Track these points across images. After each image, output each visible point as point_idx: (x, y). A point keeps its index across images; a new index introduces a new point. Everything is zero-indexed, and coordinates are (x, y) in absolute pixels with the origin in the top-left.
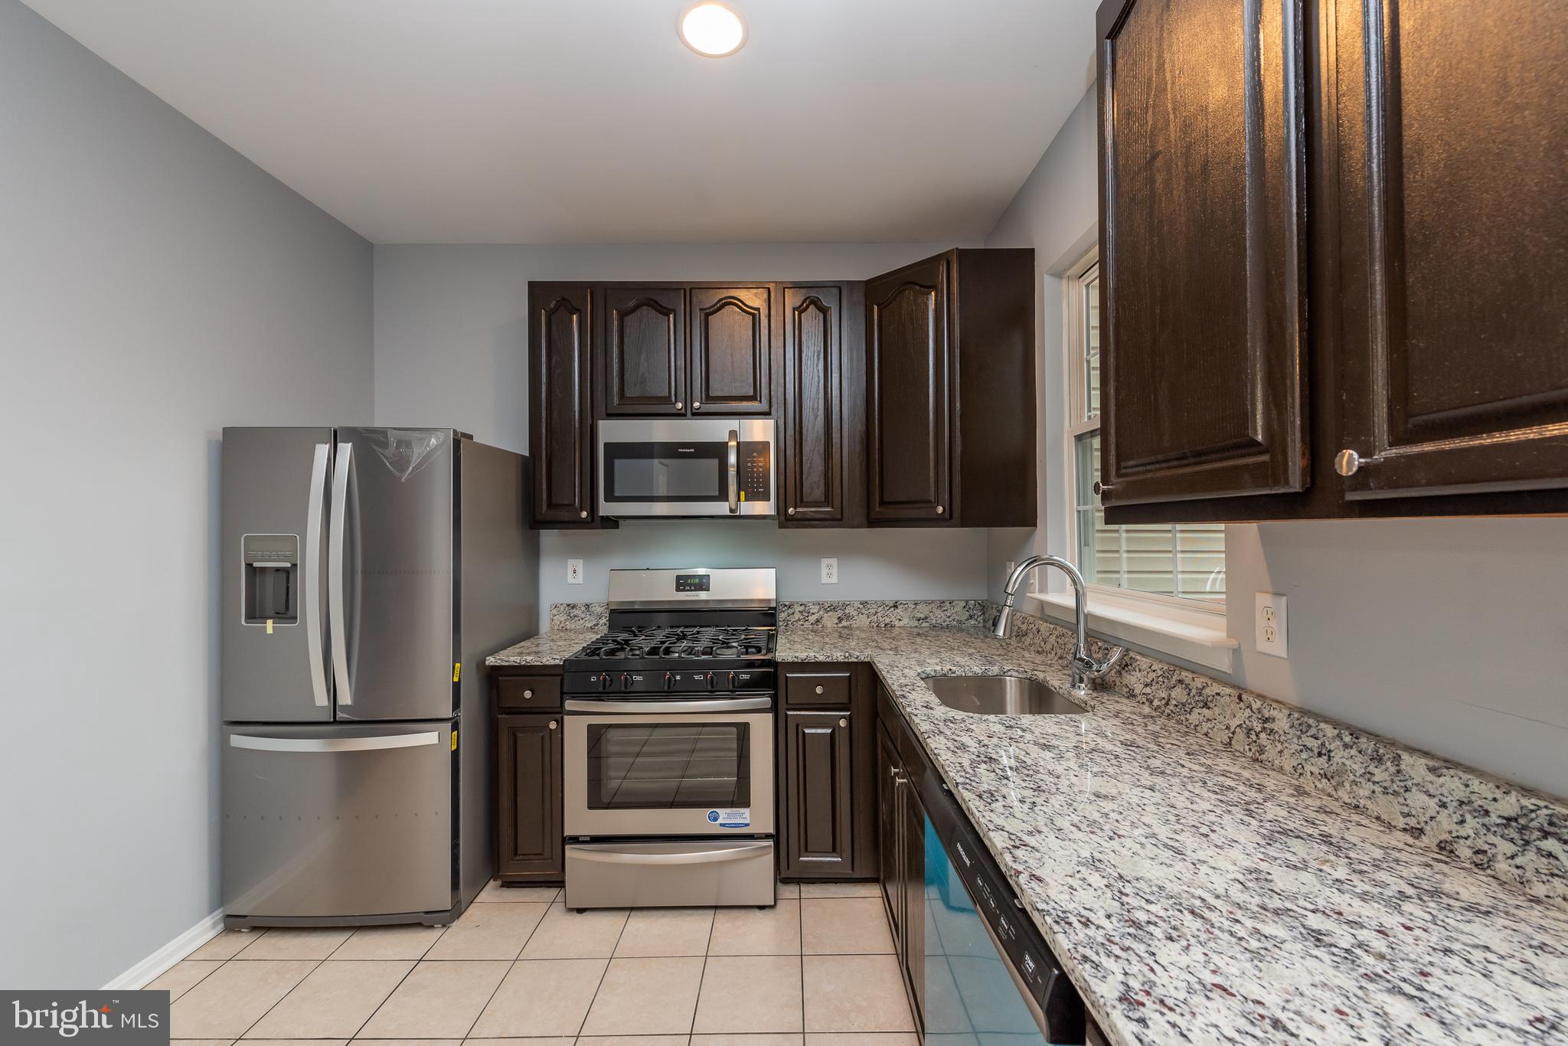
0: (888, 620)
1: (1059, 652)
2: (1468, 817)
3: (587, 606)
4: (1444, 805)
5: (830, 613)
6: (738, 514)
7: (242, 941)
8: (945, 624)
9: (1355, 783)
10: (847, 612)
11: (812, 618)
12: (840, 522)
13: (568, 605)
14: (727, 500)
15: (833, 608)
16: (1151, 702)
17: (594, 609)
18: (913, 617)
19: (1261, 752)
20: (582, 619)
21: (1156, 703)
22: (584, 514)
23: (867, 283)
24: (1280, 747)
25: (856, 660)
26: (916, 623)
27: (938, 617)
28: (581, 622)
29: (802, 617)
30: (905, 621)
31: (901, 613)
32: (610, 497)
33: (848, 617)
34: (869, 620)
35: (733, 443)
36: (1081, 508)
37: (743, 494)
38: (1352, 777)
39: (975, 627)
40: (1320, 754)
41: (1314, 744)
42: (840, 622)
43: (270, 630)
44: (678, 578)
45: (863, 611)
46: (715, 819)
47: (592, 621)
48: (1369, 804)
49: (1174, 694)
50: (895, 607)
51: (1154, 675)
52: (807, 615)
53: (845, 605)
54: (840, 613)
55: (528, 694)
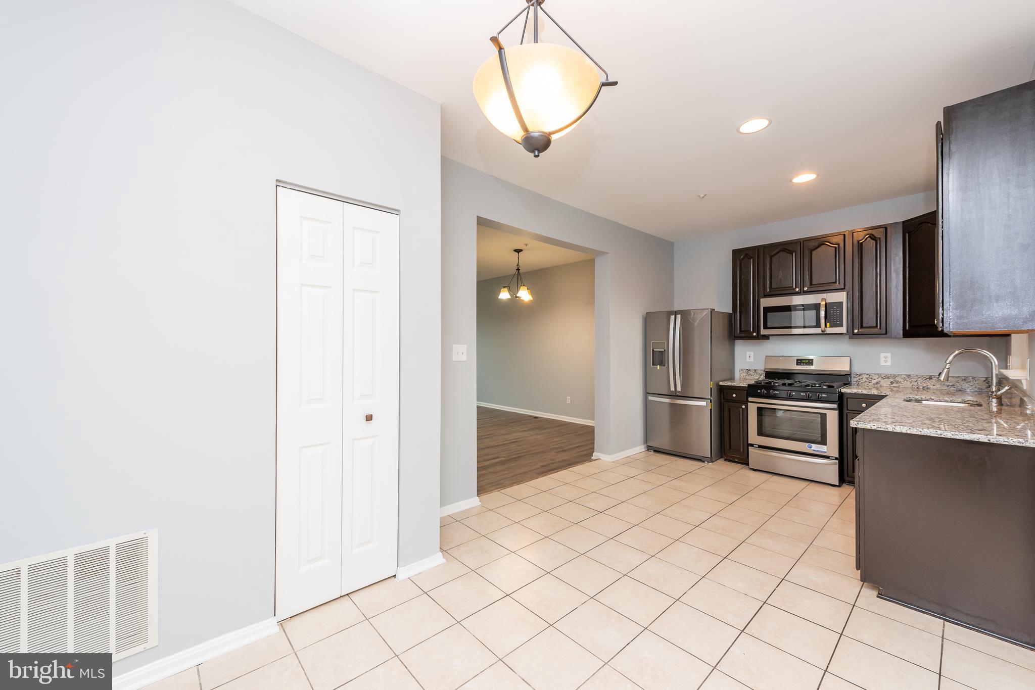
0: (925, 385)
3: (755, 370)
5: (886, 380)
6: (826, 333)
7: (652, 453)
10: (897, 379)
11: (874, 381)
12: (885, 335)
13: (747, 370)
14: (820, 327)
15: (887, 377)
17: (758, 370)
20: (753, 375)
22: (755, 334)
23: (903, 222)
26: (946, 388)
27: (963, 385)
31: (935, 382)
32: (765, 327)
33: (897, 382)
34: (912, 384)
35: (824, 303)
37: (828, 324)
42: (892, 384)
43: (658, 368)
44: (798, 360)
45: (908, 379)
46: (811, 448)
47: (757, 376)
50: (930, 378)
53: (895, 376)
54: (892, 380)
55: (734, 395)
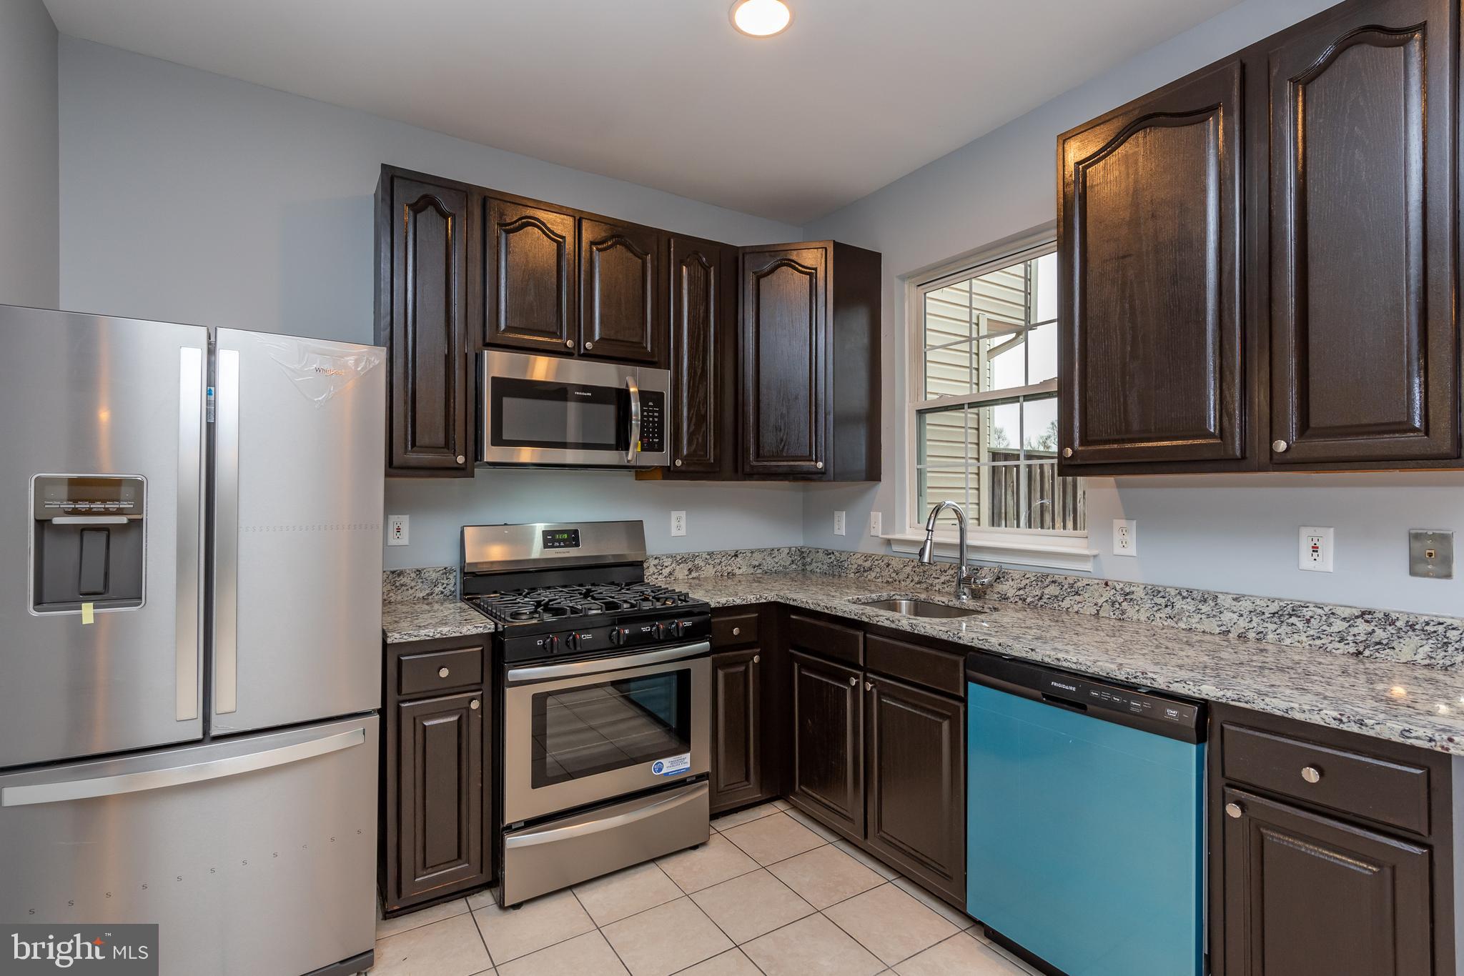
0: (730, 569)
1: (916, 579)
2: (1254, 618)
3: (419, 572)
4: (1242, 615)
5: (682, 565)
8: (773, 570)
9: (1189, 616)
10: (696, 562)
11: (666, 572)
12: (716, 475)
13: (393, 572)
14: (628, 450)
15: (684, 560)
16: (1025, 600)
17: (427, 575)
18: (750, 565)
19: (1123, 613)
20: (412, 588)
21: (1029, 600)
22: (459, 460)
24: (1137, 608)
25: (765, 601)
26: (752, 571)
27: (769, 563)
28: (411, 591)
29: (656, 571)
30: (744, 569)
31: (741, 562)
32: (498, 440)
33: (698, 568)
34: (715, 569)
35: (634, 390)
36: (919, 467)
37: (646, 444)
38: (1188, 614)
39: (795, 570)
40: (1166, 606)
41: (1163, 601)
42: (690, 573)
43: (88, 619)
44: (545, 533)
45: (710, 561)
46: (660, 770)
47: (425, 589)
48: (1198, 626)
49: (1046, 591)
50: (736, 556)
51: (1028, 581)
52: (661, 568)
53: (695, 557)
54: (690, 565)
55: (444, 673)
